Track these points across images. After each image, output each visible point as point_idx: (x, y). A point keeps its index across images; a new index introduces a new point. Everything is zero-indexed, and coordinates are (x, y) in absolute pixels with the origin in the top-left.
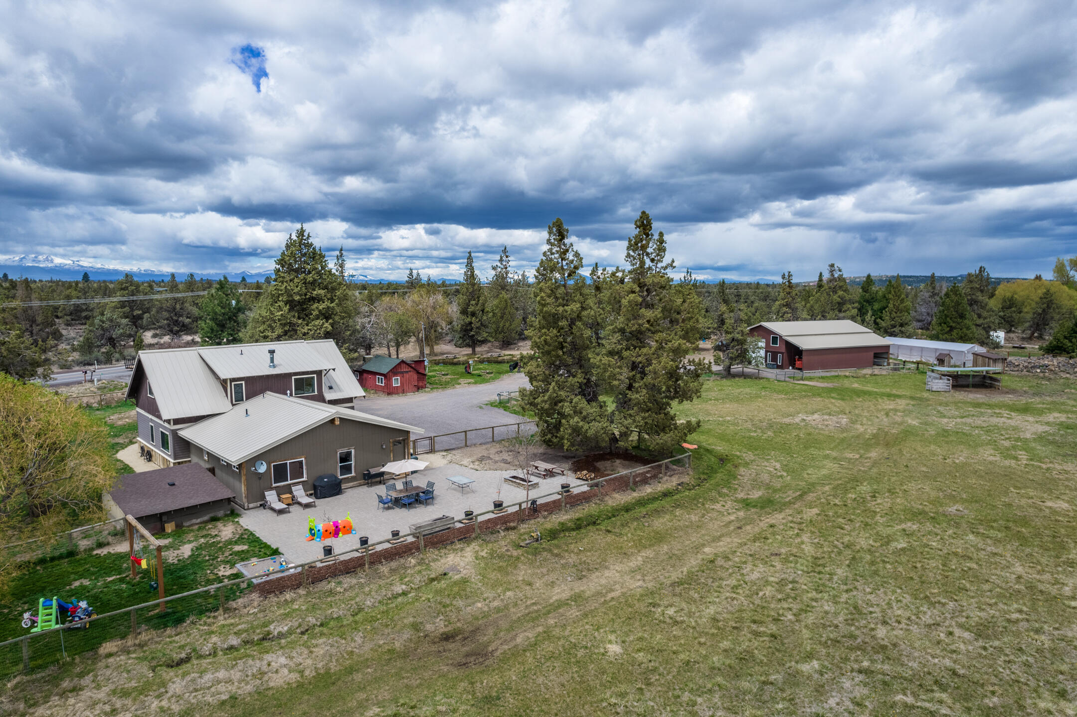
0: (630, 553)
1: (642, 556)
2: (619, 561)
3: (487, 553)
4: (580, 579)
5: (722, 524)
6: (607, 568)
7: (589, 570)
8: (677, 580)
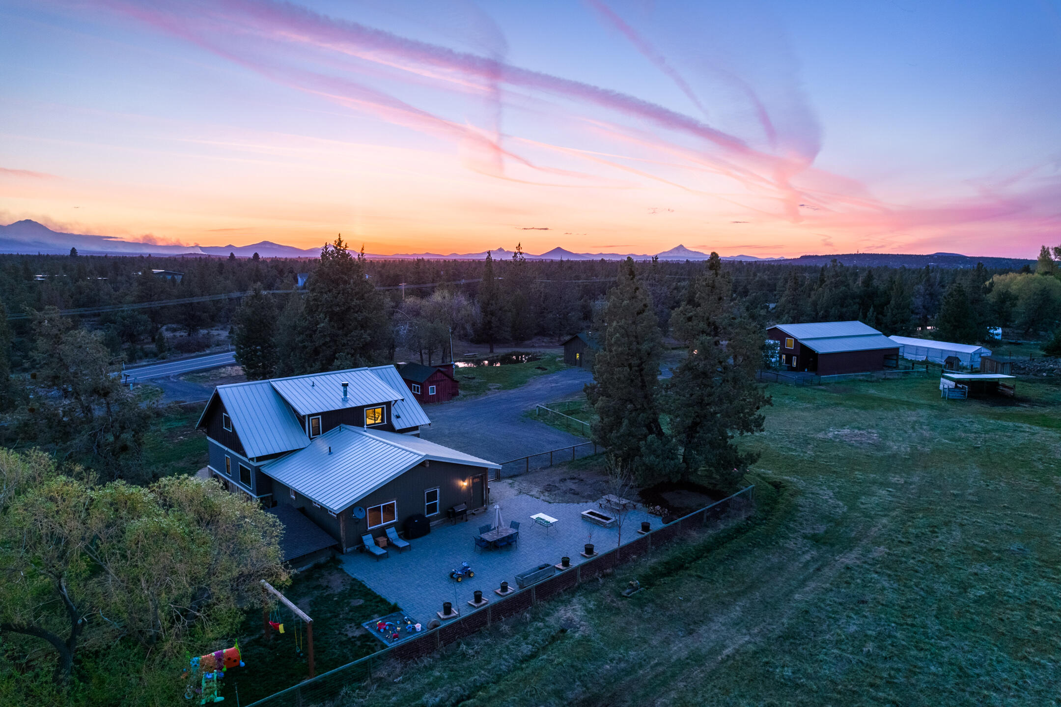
0: (727, 603)
1: (739, 606)
2: (720, 611)
3: (594, 605)
4: (690, 634)
5: (800, 565)
6: (712, 620)
7: (695, 623)
8: (781, 634)
